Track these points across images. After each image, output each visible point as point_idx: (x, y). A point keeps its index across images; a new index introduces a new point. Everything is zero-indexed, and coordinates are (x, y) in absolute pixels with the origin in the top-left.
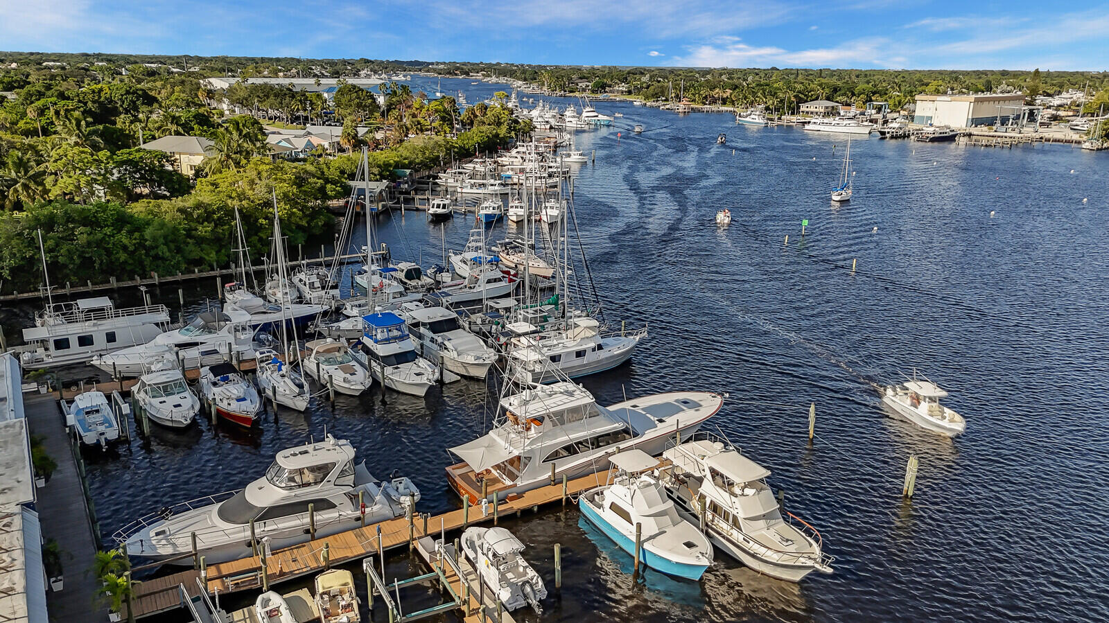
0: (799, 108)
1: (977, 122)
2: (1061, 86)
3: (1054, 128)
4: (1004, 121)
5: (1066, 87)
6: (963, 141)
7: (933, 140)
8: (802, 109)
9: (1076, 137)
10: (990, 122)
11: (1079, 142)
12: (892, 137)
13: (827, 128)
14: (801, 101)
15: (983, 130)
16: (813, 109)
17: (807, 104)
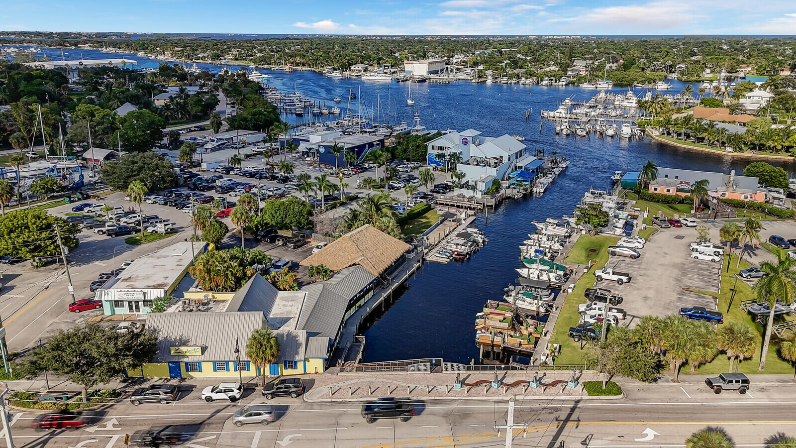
0: (350, 68)
1: (431, 73)
2: (453, 52)
3: (459, 74)
4: (442, 71)
5: (455, 52)
6: (427, 81)
7: (419, 82)
8: (351, 69)
9: (469, 78)
10: (436, 72)
11: (471, 80)
12: (402, 81)
13: (373, 78)
14: (351, 64)
15: (433, 76)
16: (357, 68)
17: (353, 66)
